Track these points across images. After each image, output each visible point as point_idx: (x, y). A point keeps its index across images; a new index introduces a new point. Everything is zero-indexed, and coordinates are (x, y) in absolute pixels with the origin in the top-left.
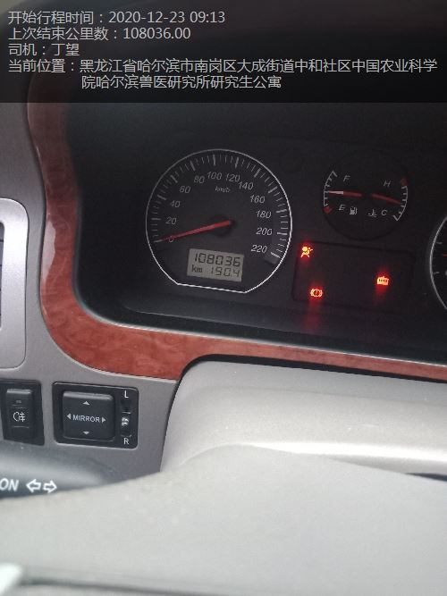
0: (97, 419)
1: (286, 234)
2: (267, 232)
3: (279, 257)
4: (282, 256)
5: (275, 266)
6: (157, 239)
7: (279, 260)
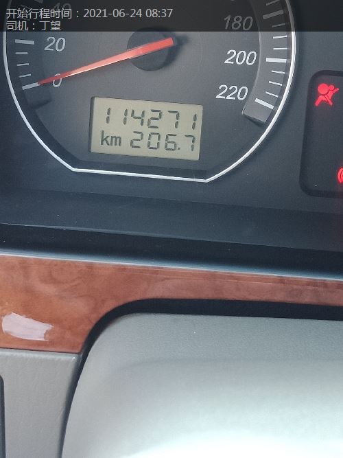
1: (284, 61)
2: (246, 58)
3: (272, 107)
4: (277, 104)
5: (264, 126)
6: (29, 81)
7: (273, 113)
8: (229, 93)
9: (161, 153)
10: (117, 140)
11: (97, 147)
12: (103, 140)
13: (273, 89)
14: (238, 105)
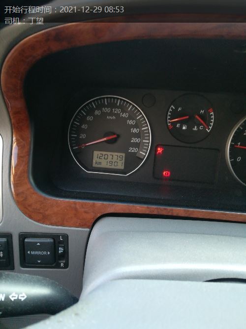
0: (45, 253)
1: (148, 141)
2: (137, 140)
3: (145, 154)
4: (146, 153)
5: (143, 159)
6: (75, 146)
7: (145, 156)
8: (132, 150)
9: (113, 167)
10: (100, 163)
11: (94, 165)
12: (96, 163)
13: (145, 149)
14: (135, 153)
